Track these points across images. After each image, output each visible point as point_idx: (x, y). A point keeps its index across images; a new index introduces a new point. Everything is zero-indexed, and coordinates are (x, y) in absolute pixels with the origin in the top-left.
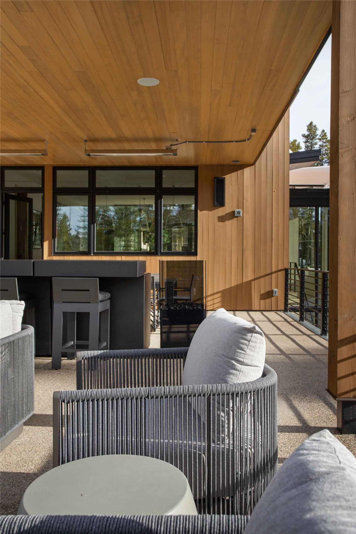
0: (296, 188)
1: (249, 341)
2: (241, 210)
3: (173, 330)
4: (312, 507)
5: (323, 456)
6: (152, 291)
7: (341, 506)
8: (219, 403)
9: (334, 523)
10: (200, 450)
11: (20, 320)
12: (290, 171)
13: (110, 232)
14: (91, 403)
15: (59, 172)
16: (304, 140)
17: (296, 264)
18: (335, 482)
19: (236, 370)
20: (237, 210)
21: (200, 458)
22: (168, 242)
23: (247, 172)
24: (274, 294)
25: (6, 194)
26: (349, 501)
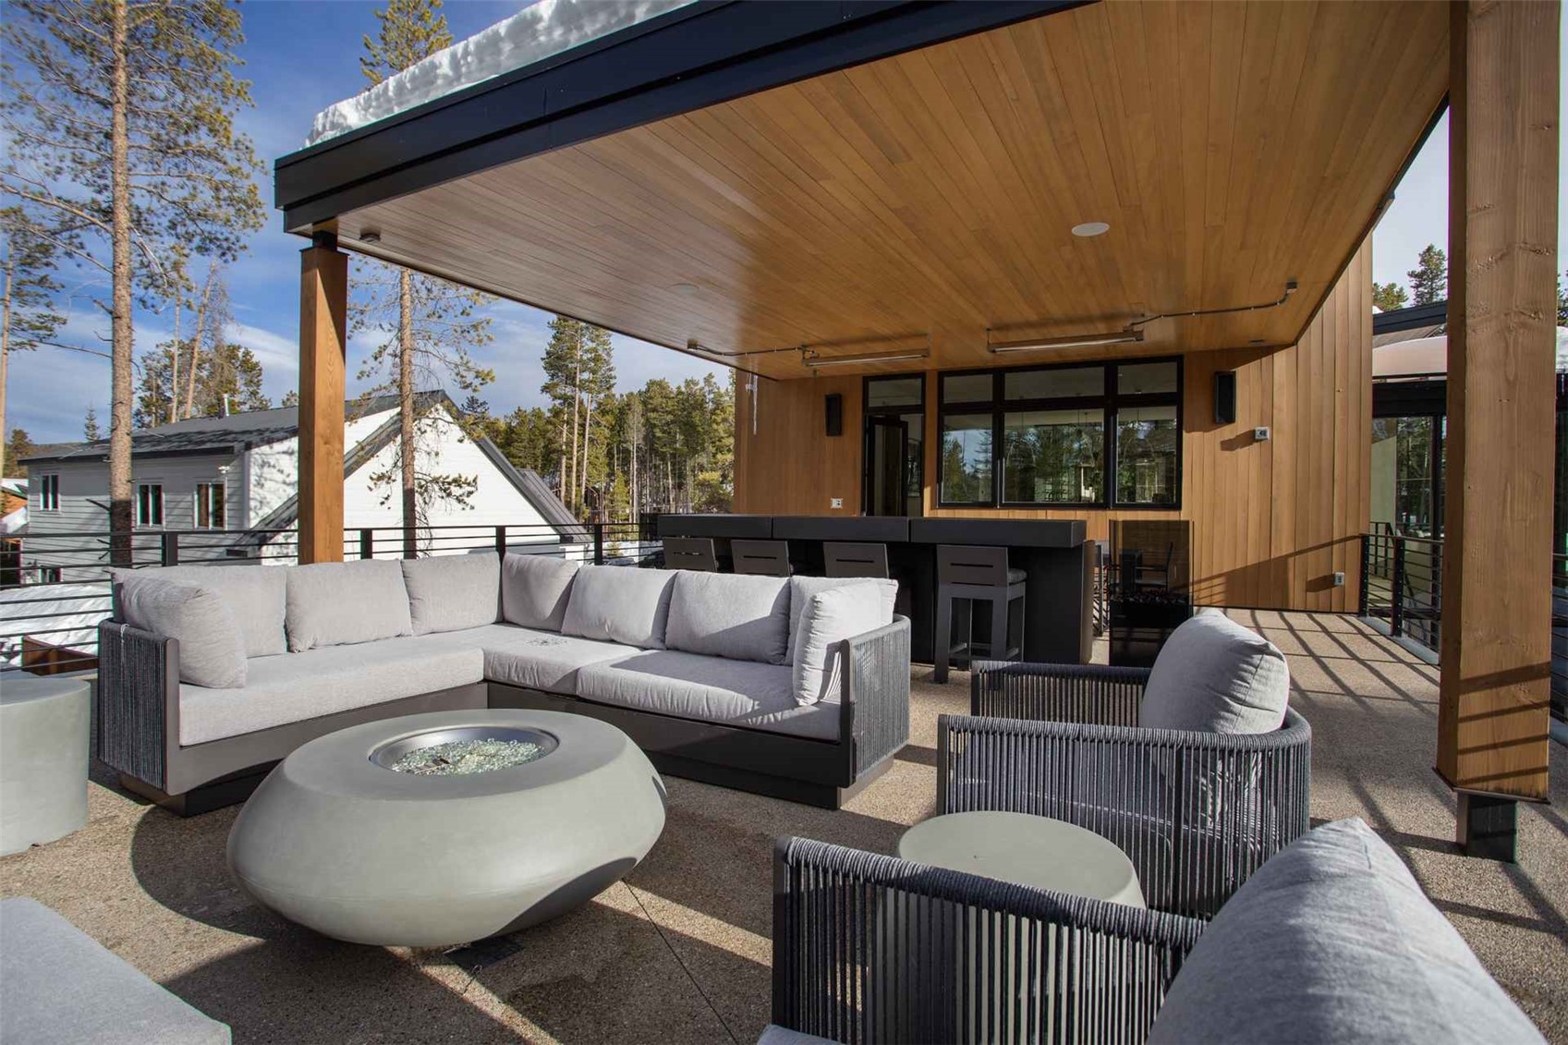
0: (1389, 381)
1: (1256, 668)
2: (1267, 429)
3: (1136, 635)
4: (1301, 912)
5: (1340, 853)
6: (1097, 570)
7: (1349, 919)
8: (1196, 761)
9: (1330, 936)
10: (1162, 831)
11: (891, 608)
12: (1374, 350)
13: (1028, 469)
14: (991, 737)
15: (947, 380)
16: (1414, 282)
17: (1388, 527)
18: (1350, 889)
19: (1232, 712)
20: (1258, 429)
21: (1161, 845)
22: (1130, 484)
23: (1281, 359)
24: (1337, 582)
25: (870, 417)
26: (1366, 915)
